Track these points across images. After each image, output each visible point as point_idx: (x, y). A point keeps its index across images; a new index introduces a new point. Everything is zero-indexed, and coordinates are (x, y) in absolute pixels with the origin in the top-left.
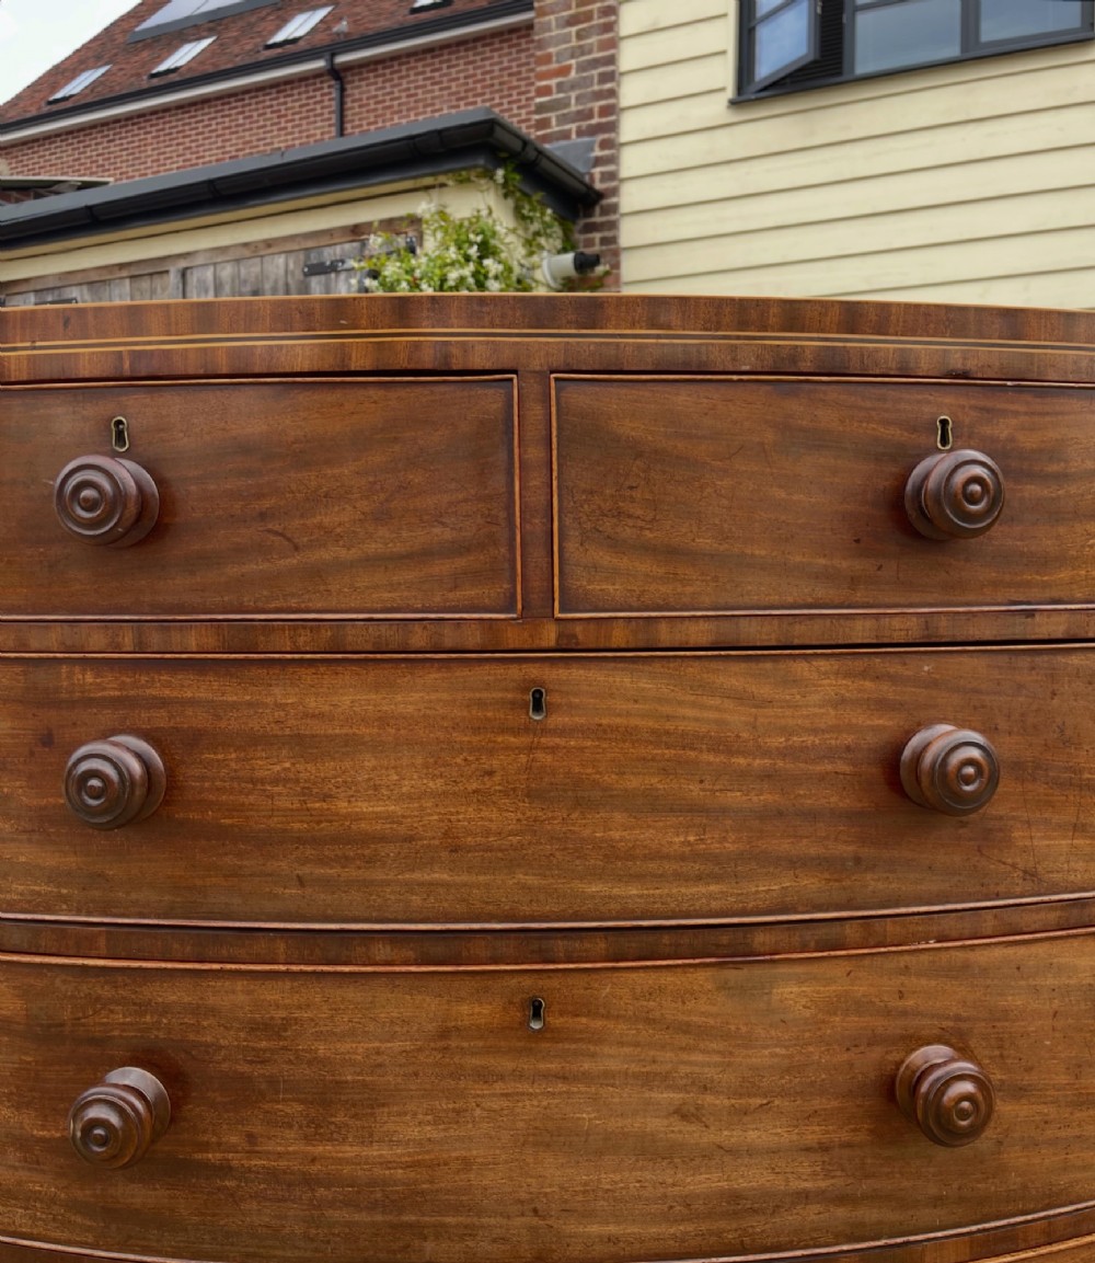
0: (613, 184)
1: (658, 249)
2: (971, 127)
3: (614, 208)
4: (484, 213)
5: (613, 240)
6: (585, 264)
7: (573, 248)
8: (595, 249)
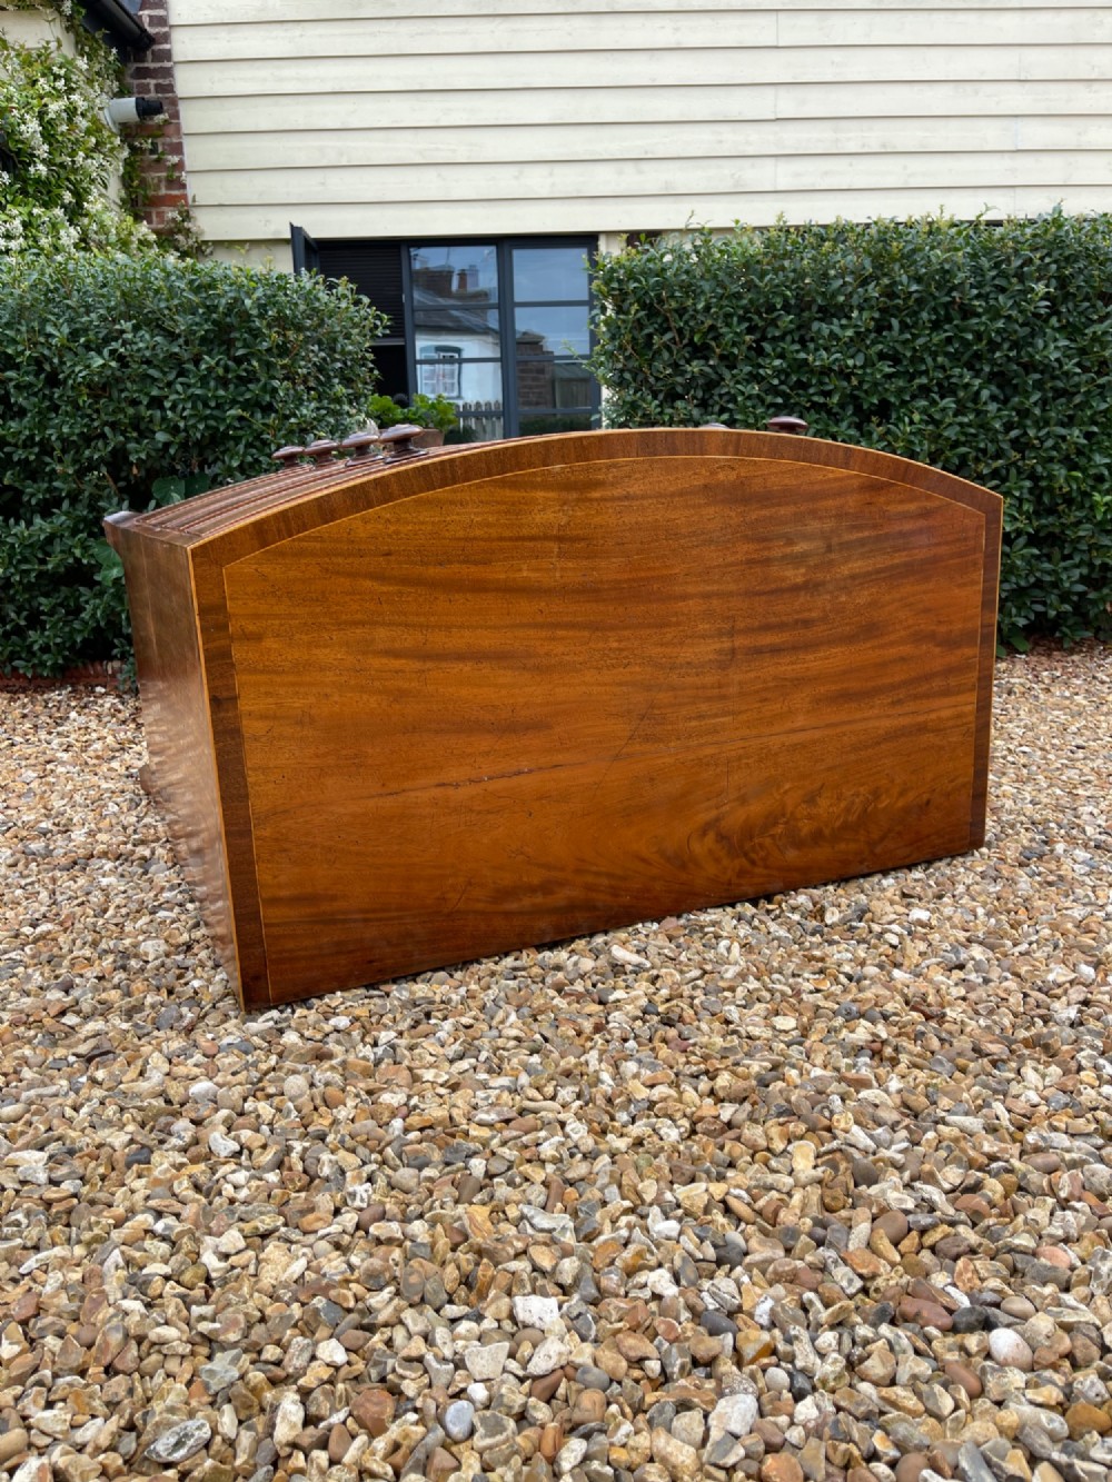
0: (166, 29)
1: (217, 101)
2: (498, 20)
3: (167, 55)
4: (53, 45)
5: (170, 88)
6: (146, 109)
7: (130, 94)
8: (152, 95)
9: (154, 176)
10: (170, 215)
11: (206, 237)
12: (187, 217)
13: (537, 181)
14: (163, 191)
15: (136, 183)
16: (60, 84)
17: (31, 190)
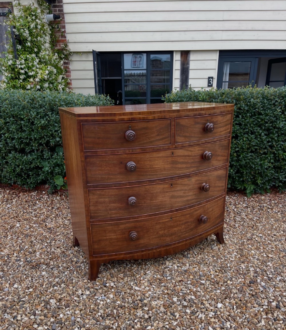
1: (74, 14)
3: (62, 1)
5: (62, 10)
6: (56, 17)
7: (52, 13)
8: (57, 13)
9: (58, 35)
10: (62, 46)
11: (71, 51)
12: (66, 46)
13: (158, 36)
14: (60, 39)
15: (53, 37)
16: (34, 17)
17: (26, 50)
